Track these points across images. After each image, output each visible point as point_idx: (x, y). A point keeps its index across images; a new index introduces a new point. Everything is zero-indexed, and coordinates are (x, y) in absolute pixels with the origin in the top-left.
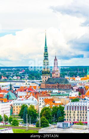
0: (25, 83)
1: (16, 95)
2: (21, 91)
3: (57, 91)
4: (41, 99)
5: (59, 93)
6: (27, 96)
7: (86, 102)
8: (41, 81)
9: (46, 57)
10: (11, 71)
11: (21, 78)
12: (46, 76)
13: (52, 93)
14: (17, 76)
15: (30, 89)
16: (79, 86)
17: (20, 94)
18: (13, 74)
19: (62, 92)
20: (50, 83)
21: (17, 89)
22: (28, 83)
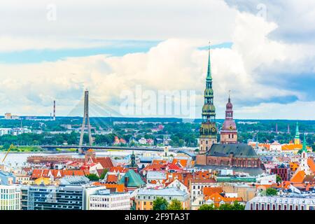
0: (163, 153)
1: (144, 178)
2: (154, 170)
3: (230, 172)
4: (197, 187)
5: (235, 176)
6: (168, 181)
7: (292, 197)
8: (197, 150)
9: (208, 98)
10: (136, 126)
11: (156, 142)
12: (207, 139)
13: (219, 174)
14: (146, 137)
15: (173, 166)
16: (277, 162)
17: (151, 175)
18: (139, 132)
19: (240, 174)
20: (216, 154)
21: (146, 165)
22: (169, 153)
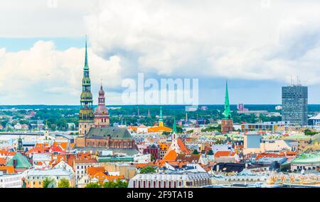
0: (44, 137)
1: (30, 160)
2: (39, 152)
3: (111, 153)
4: (80, 167)
5: (115, 156)
6: (54, 163)
7: (170, 174)
8: (77, 134)
9: (86, 86)
10: (9, 113)
11: (30, 127)
12: (87, 124)
13: (99, 155)
14: (22, 123)
15: (56, 148)
16: (148, 143)
17: (37, 157)
18: (13, 118)
19: (119, 154)
20: (94, 137)
21: (29, 148)
22: (48, 137)
